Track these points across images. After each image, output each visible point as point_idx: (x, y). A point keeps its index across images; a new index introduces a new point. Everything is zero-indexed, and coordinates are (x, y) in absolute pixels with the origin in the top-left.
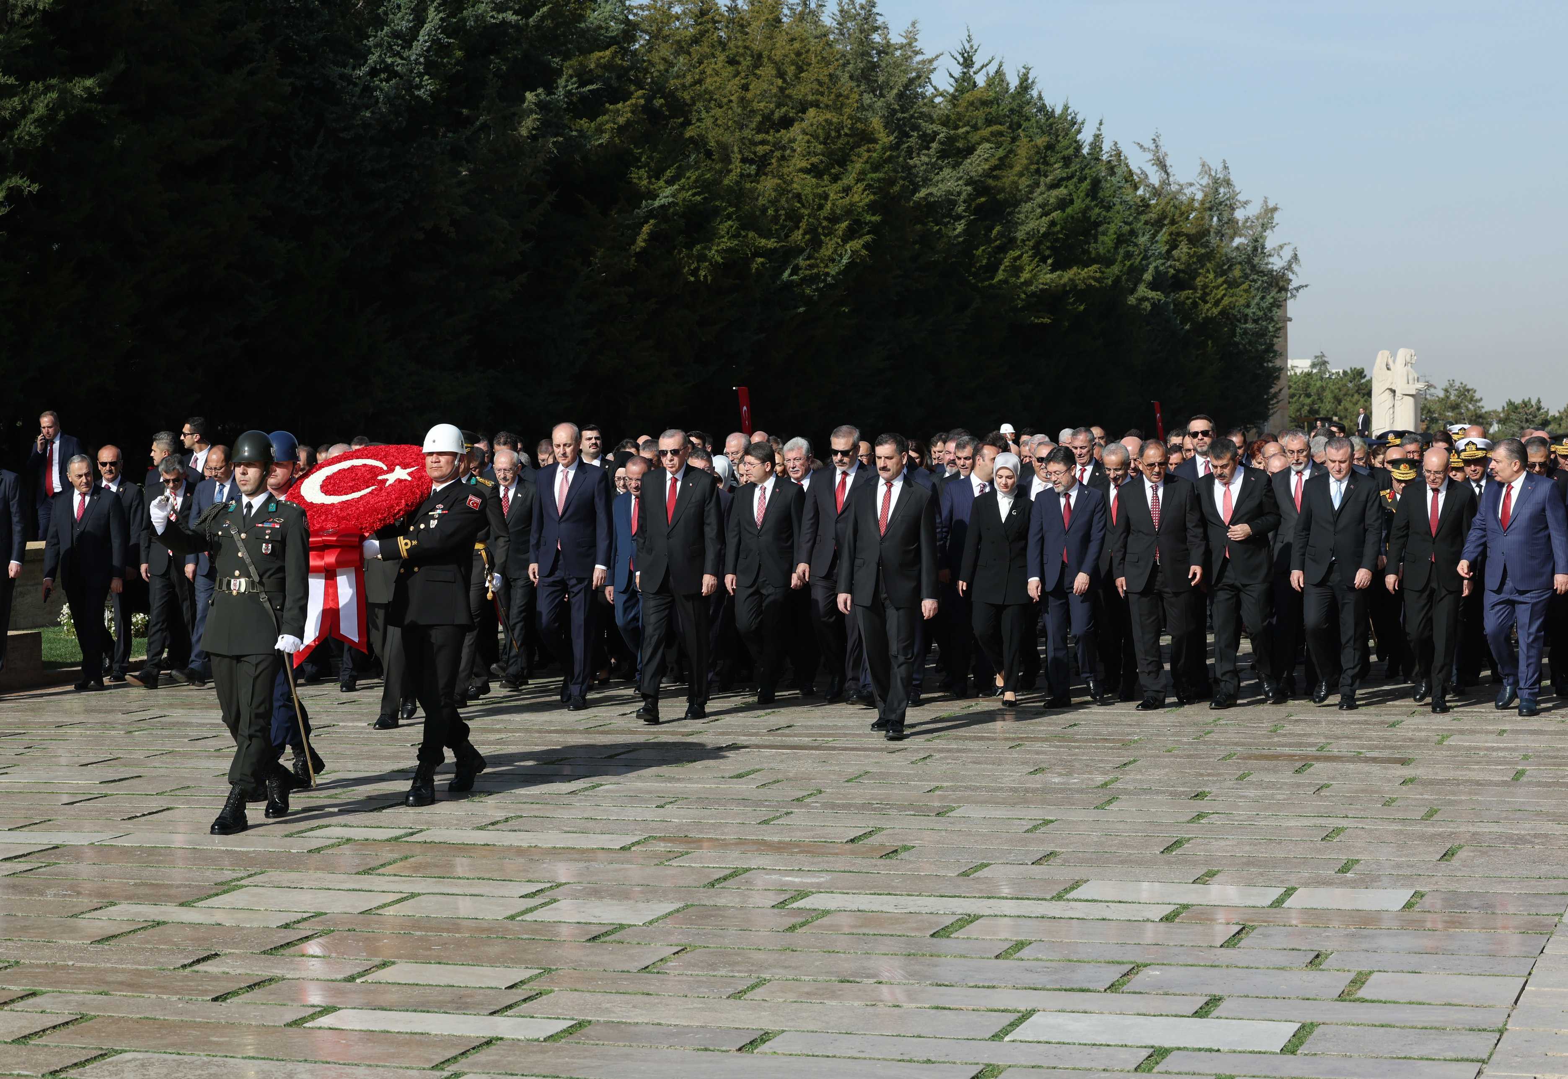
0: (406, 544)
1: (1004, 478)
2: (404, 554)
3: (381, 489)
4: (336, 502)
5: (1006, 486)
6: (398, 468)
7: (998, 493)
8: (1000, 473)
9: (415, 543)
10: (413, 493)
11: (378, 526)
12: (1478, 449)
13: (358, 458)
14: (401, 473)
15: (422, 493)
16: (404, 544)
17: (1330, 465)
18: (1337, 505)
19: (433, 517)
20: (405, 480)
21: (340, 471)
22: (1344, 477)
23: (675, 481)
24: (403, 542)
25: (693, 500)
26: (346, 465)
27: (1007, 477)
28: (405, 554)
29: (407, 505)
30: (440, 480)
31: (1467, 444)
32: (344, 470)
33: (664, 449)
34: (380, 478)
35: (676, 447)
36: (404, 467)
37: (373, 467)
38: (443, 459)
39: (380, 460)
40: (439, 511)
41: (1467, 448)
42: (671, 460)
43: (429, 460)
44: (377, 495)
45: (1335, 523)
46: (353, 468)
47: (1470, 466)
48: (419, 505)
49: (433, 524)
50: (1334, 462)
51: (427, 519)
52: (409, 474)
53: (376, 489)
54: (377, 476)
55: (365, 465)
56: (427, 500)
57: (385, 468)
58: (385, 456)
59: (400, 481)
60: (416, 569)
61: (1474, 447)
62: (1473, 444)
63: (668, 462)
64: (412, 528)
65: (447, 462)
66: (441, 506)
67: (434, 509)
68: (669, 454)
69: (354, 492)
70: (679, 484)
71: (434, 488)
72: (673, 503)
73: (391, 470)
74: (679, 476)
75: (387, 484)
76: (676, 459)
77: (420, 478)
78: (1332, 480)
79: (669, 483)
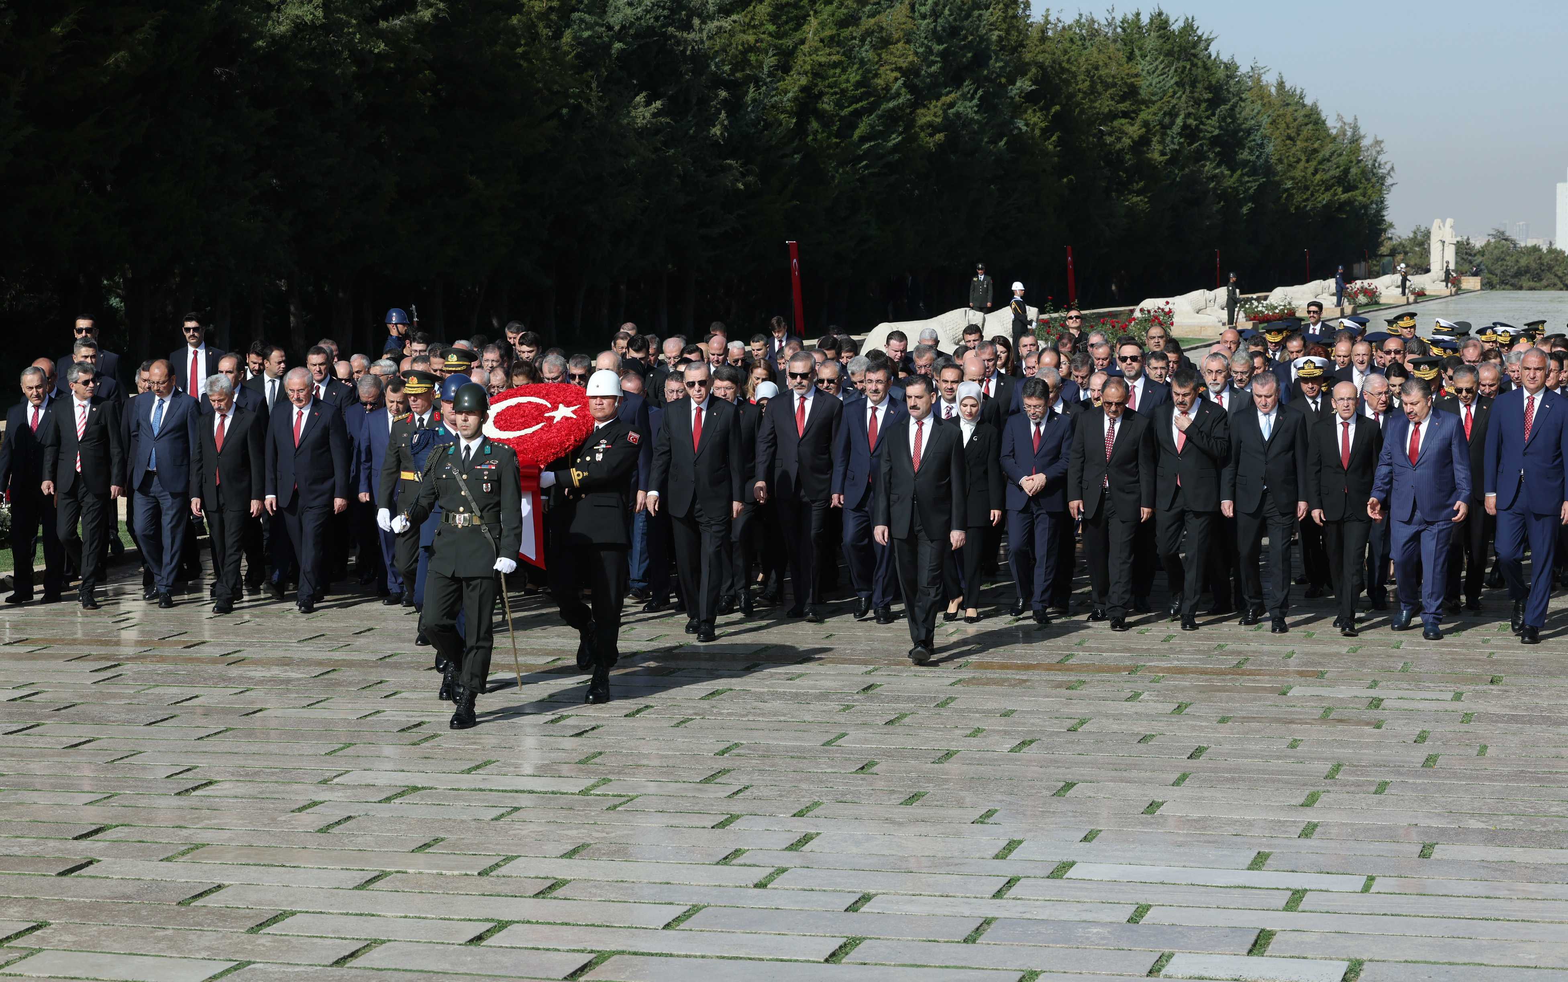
0: (578, 475)
1: (969, 407)
2: (576, 483)
3: (551, 426)
4: (511, 437)
5: (971, 414)
6: (561, 406)
7: (961, 420)
8: (965, 402)
9: (586, 474)
10: (580, 430)
11: (551, 459)
12: (1316, 368)
13: (522, 396)
14: (563, 412)
15: (588, 430)
16: (576, 475)
17: (1257, 400)
18: (1266, 436)
19: (598, 451)
20: (571, 418)
21: (509, 408)
22: (1271, 410)
23: (699, 411)
24: (576, 473)
25: (718, 428)
26: (512, 402)
27: (972, 406)
28: (578, 483)
29: (575, 440)
30: (601, 420)
31: (1306, 363)
32: (511, 407)
33: (691, 380)
34: (547, 415)
35: (703, 378)
36: (568, 405)
37: (537, 405)
38: (605, 402)
39: (543, 398)
40: (603, 446)
41: (1306, 367)
42: (699, 391)
43: (593, 402)
44: (548, 431)
45: (1266, 454)
46: (519, 405)
47: (1307, 383)
48: (585, 441)
49: (599, 457)
50: (1260, 396)
51: (593, 454)
52: (574, 412)
53: (545, 426)
54: (544, 413)
55: (530, 403)
56: (593, 437)
57: (549, 406)
58: (547, 394)
59: (566, 419)
60: (583, 496)
61: (1312, 366)
62: (1312, 362)
63: (695, 393)
64: (579, 460)
65: (609, 405)
66: (604, 441)
67: (598, 444)
68: (697, 385)
69: (526, 428)
70: (704, 414)
71: (596, 425)
72: (699, 431)
73: (555, 408)
74: (704, 406)
75: (555, 421)
76: (703, 389)
77: (584, 416)
78: (1260, 414)
79: (694, 413)
